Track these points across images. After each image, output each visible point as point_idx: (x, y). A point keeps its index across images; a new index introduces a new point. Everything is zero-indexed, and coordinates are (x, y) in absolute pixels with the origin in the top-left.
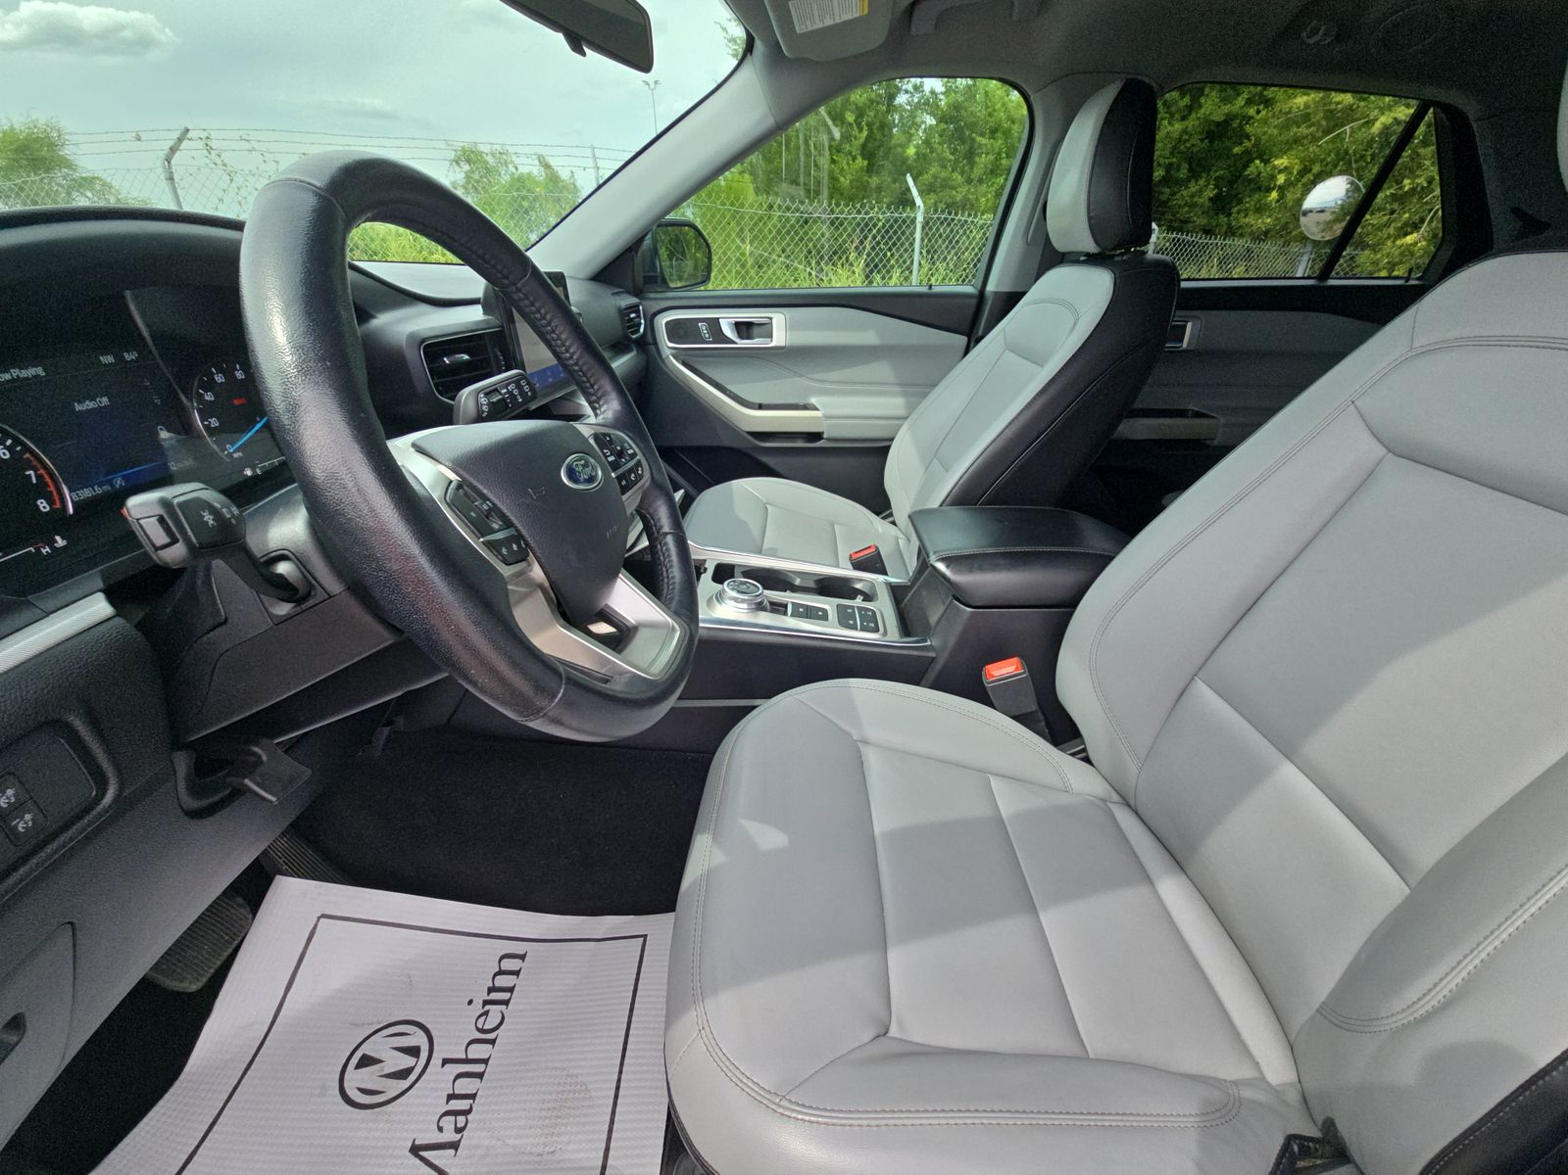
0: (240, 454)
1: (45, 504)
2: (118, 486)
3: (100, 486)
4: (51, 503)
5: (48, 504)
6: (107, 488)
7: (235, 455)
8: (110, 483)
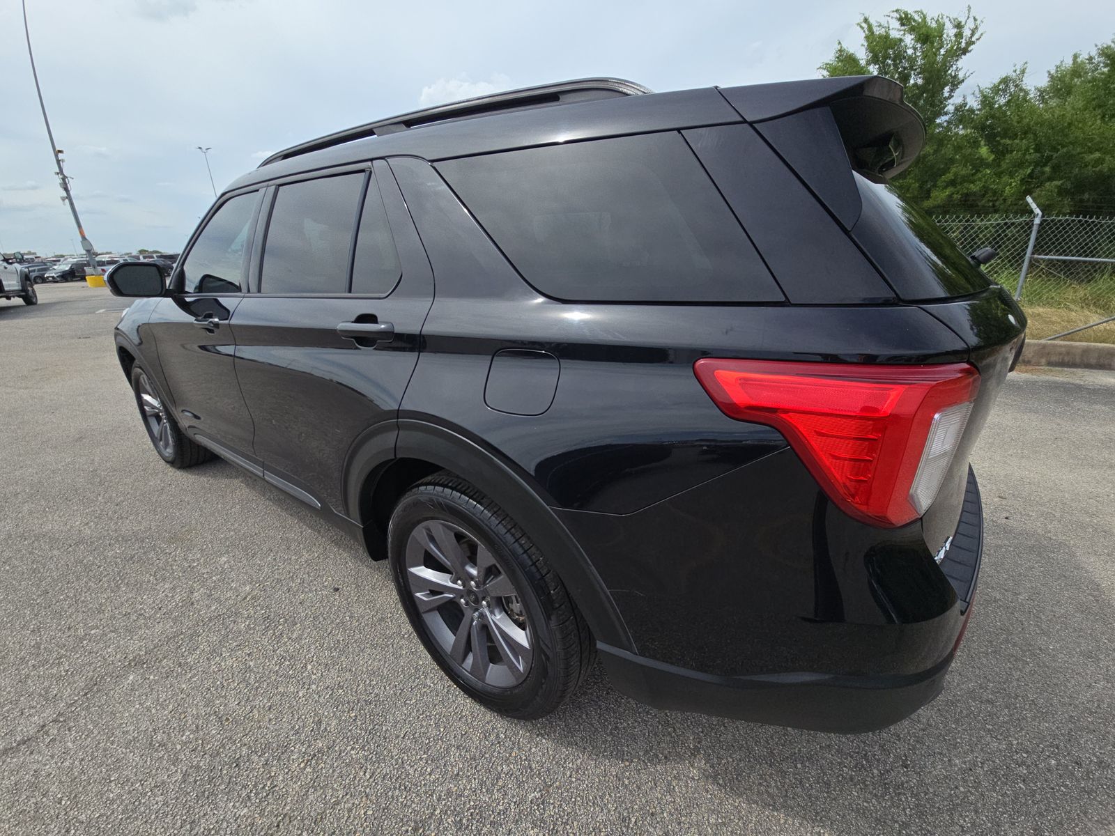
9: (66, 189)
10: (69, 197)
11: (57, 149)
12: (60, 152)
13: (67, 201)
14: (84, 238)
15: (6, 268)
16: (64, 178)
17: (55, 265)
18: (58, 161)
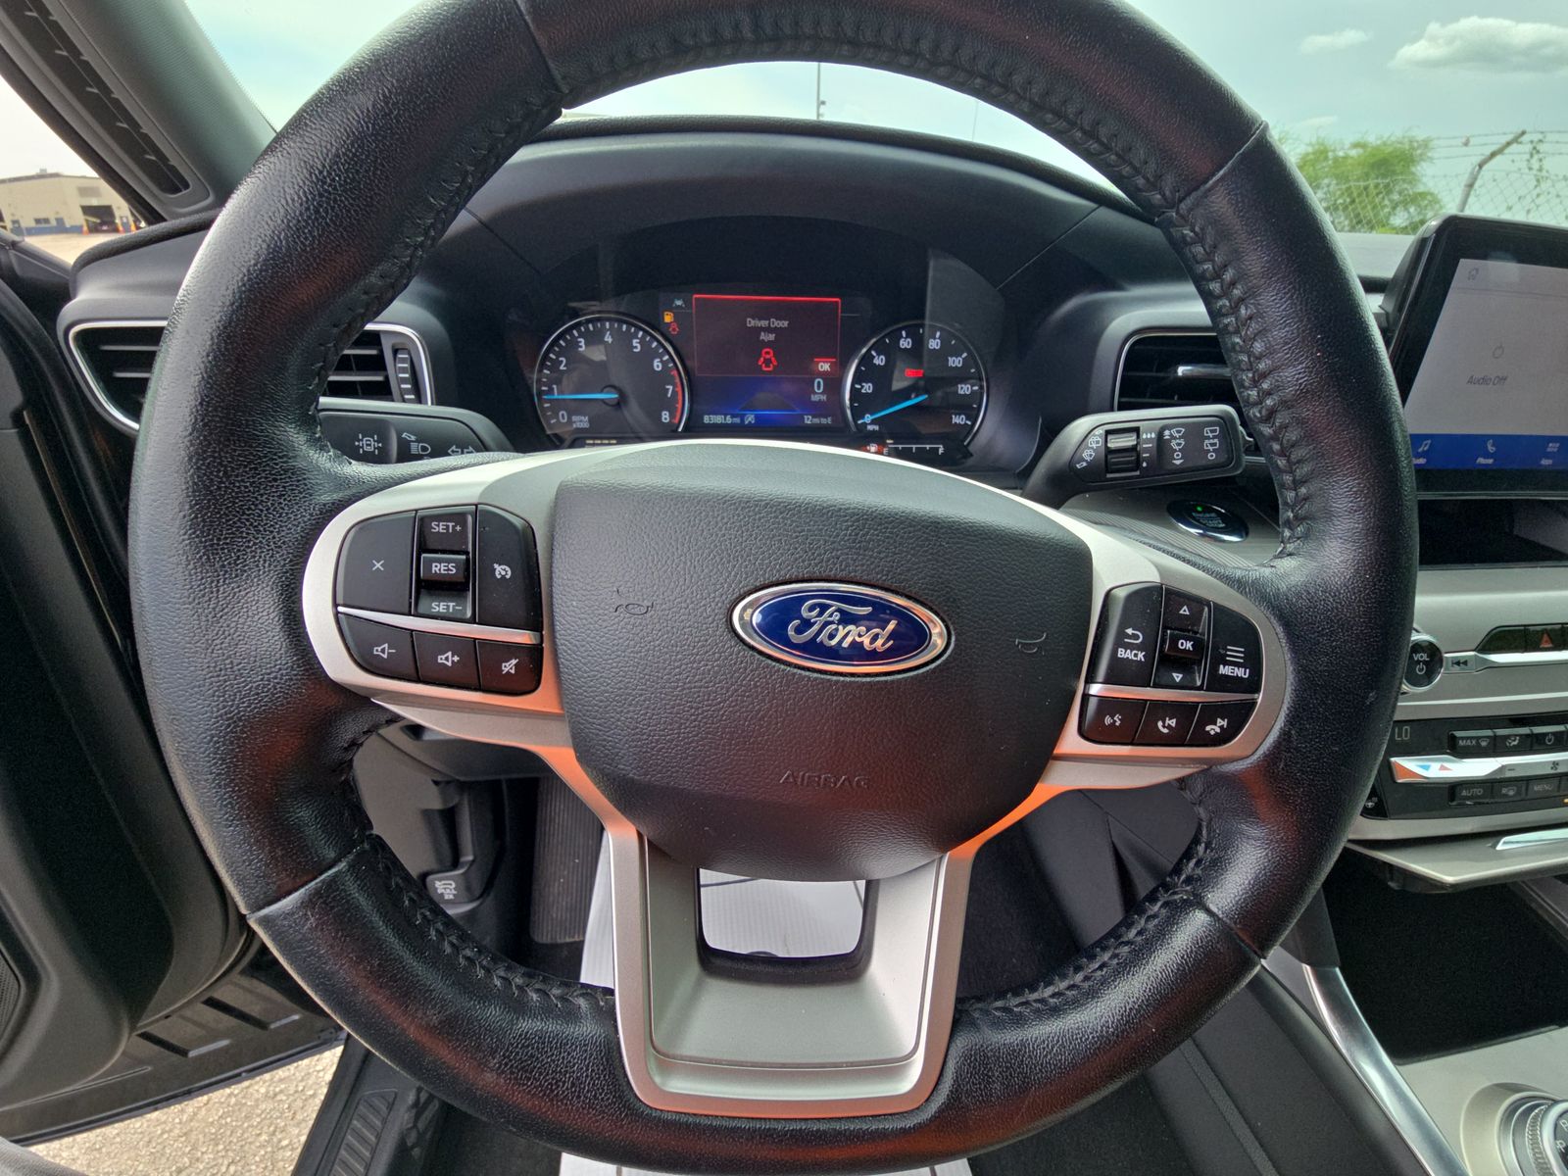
0: (877, 428)
1: (667, 416)
2: (746, 422)
3: (732, 418)
4: (672, 416)
5: (670, 416)
6: (737, 420)
7: (870, 428)
8: (742, 417)
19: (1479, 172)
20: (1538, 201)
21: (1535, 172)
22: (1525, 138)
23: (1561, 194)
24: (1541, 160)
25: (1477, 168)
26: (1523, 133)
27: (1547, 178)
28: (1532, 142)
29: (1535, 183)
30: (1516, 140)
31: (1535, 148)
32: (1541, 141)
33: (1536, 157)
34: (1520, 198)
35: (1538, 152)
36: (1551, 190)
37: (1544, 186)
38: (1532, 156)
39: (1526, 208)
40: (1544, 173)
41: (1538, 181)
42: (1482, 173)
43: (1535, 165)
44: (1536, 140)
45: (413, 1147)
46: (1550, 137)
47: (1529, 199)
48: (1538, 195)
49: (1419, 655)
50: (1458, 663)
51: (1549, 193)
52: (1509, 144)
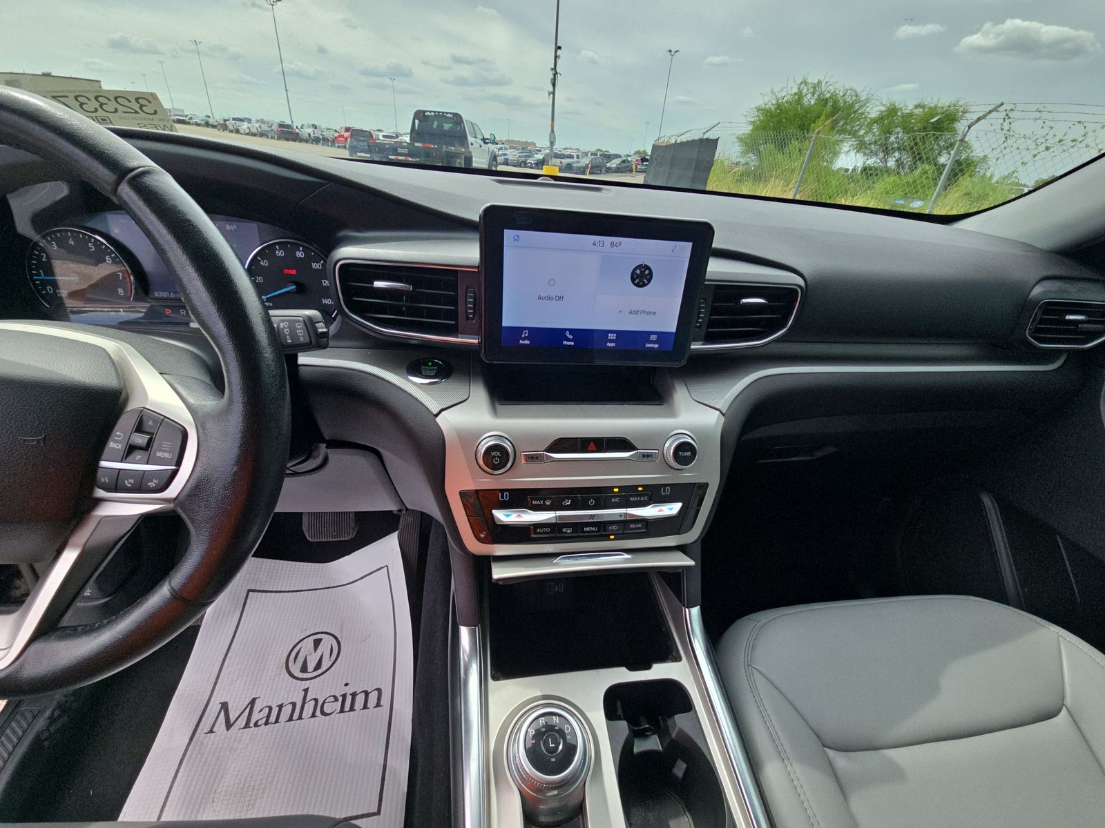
9: (554, 85)
10: (553, 93)
11: (559, 45)
12: (560, 48)
13: (551, 95)
14: (552, 131)
15: (481, 146)
16: (555, 74)
17: (537, 154)
18: (556, 57)
19: (967, 132)
20: (1004, 152)
21: (1005, 132)
22: (1001, 109)
23: (1020, 147)
24: (1010, 123)
25: (967, 128)
26: (1002, 104)
27: (1013, 136)
28: (1006, 110)
29: (1004, 139)
30: (996, 109)
31: (1007, 115)
32: (1012, 110)
33: (1007, 121)
34: (993, 149)
35: (1009, 118)
36: (1014, 145)
37: (1010, 141)
38: (1004, 120)
39: (996, 157)
40: (1011, 133)
41: (1006, 138)
42: (970, 131)
43: (1006, 126)
44: (1009, 109)
45: (44, 740)
46: (1019, 107)
47: (999, 150)
48: (1005, 148)
49: (495, 453)
50: (532, 458)
51: (1012, 147)
52: (990, 112)
